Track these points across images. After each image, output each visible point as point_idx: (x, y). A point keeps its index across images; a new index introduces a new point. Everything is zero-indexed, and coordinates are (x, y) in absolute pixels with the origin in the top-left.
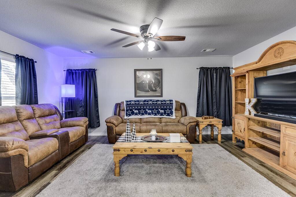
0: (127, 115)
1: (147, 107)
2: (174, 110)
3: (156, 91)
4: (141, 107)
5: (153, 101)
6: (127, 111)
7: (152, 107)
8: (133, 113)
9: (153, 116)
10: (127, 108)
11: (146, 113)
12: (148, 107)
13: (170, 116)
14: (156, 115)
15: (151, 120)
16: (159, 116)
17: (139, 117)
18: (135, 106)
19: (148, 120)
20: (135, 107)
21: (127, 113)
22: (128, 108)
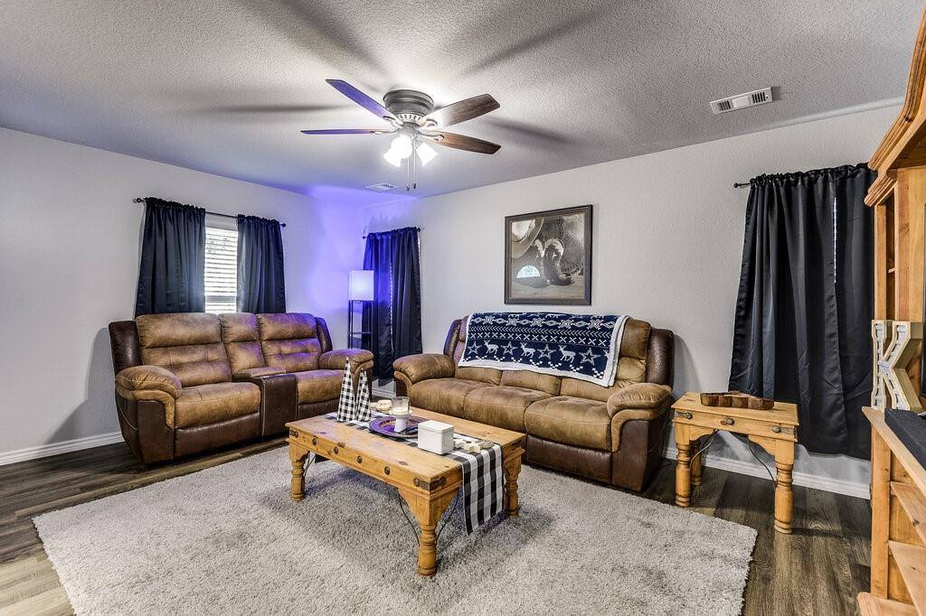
0: (466, 356)
1: (523, 337)
2: (611, 356)
3: (567, 282)
4: (507, 336)
5: (549, 319)
6: (470, 343)
7: (539, 338)
8: (483, 352)
9: (534, 368)
10: (470, 336)
11: (518, 355)
12: (527, 337)
13: (592, 374)
14: (545, 365)
15: (527, 380)
16: (553, 371)
17: (497, 365)
18: (491, 331)
19: (516, 378)
20: (491, 335)
21: (467, 350)
22: (473, 336)
